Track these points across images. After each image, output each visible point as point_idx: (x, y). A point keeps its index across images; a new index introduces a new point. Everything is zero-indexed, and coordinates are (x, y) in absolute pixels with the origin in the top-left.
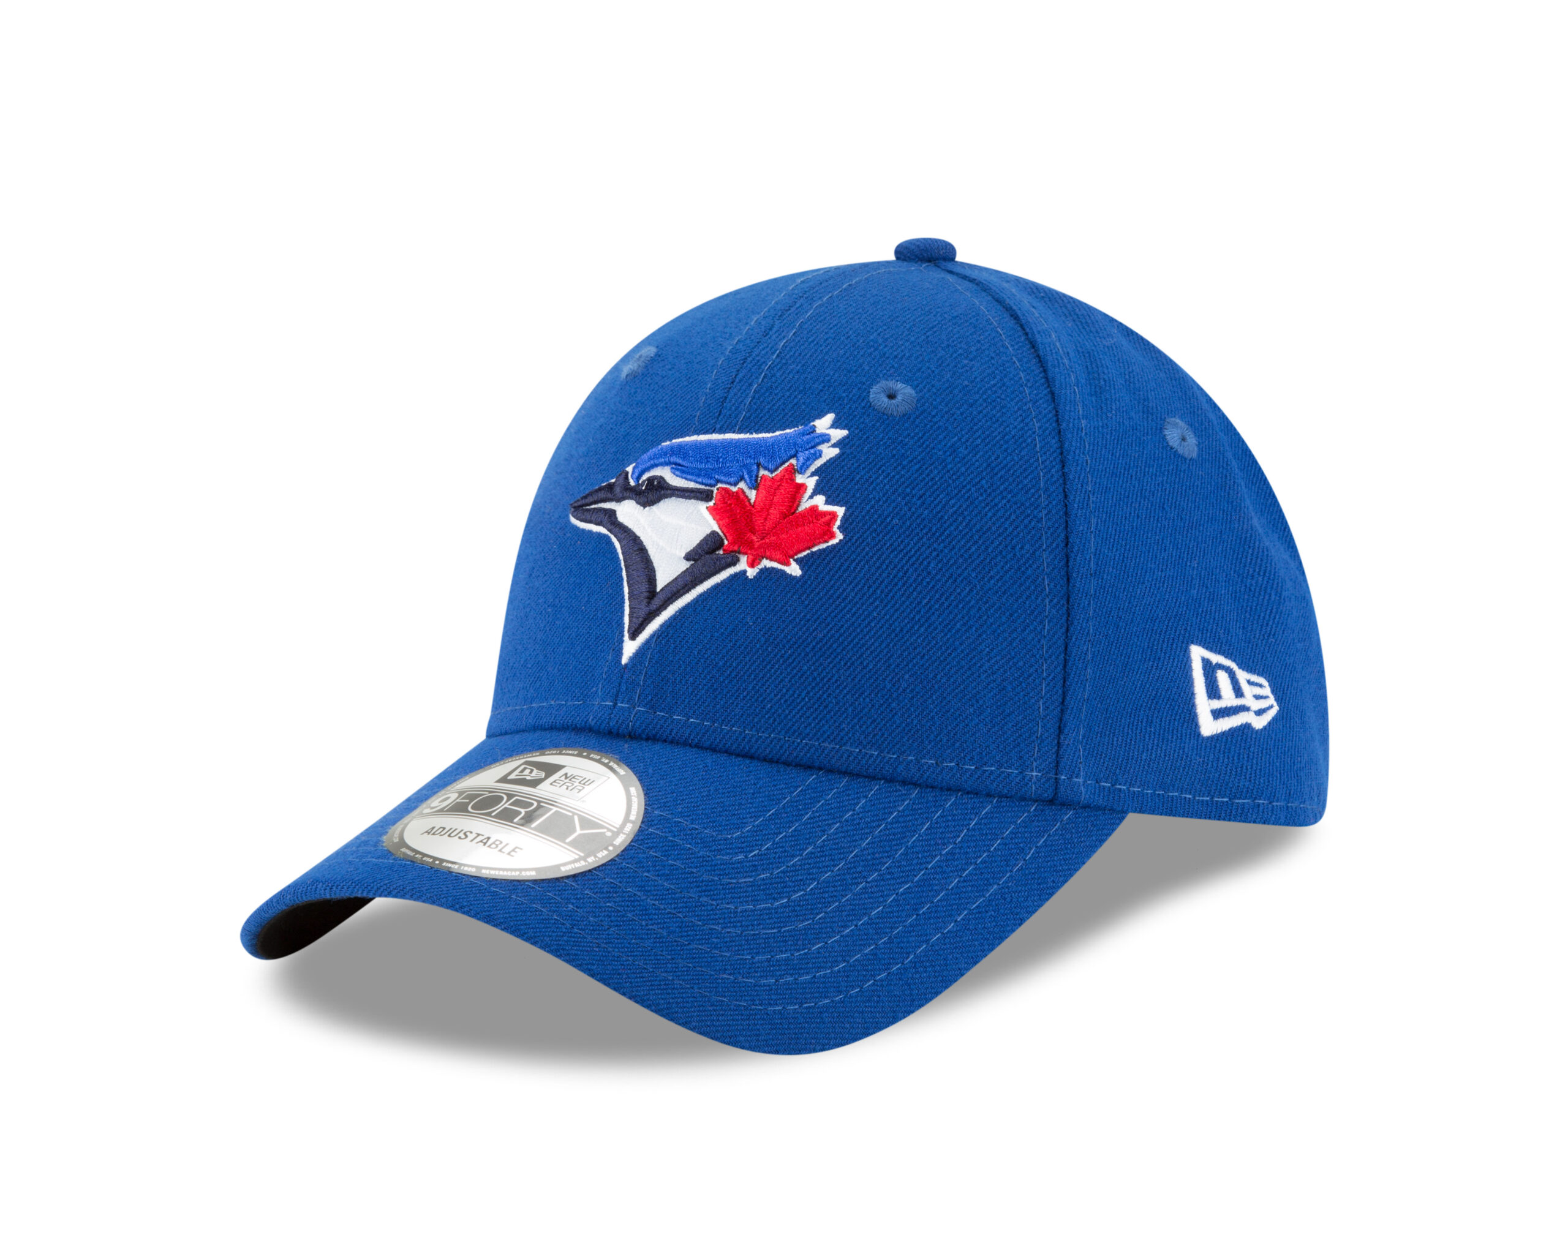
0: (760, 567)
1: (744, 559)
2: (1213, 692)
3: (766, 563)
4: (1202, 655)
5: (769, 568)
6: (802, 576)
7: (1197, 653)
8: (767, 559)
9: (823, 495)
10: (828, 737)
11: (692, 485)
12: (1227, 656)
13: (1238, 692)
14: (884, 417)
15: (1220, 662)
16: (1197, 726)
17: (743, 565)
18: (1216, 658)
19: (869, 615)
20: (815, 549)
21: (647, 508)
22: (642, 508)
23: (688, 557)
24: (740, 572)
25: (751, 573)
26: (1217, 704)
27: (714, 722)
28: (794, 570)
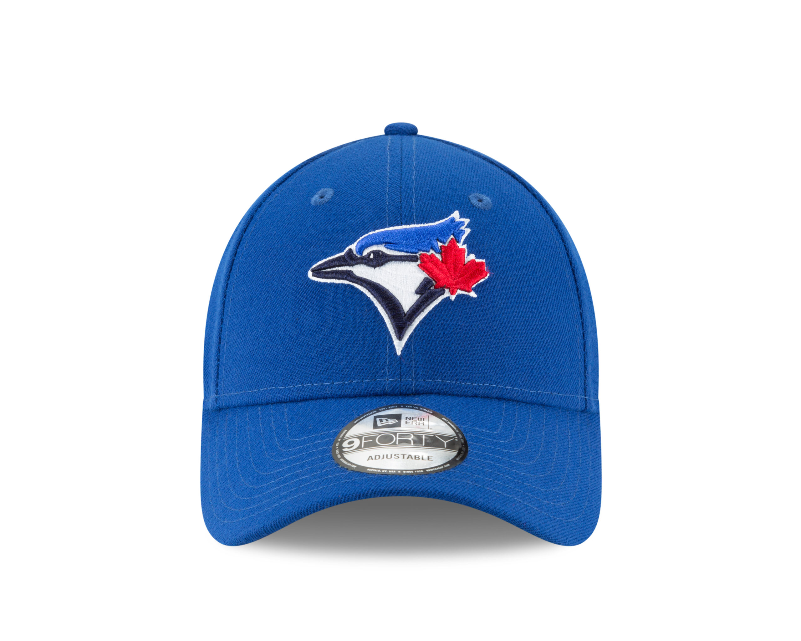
0: (456, 294)
1: (447, 291)
3: (459, 292)
5: (461, 295)
6: (478, 297)
8: (459, 290)
9: (473, 254)
10: (508, 383)
11: (403, 254)
14: (480, 210)
17: (447, 294)
19: (512, 314)
20: (479, 282)
21: (377, 268)
22: (373, 268)
23: (417, 292)
24: (447, 298)
25: (453, 298)
27: (457, 381)
28: (473, 294)
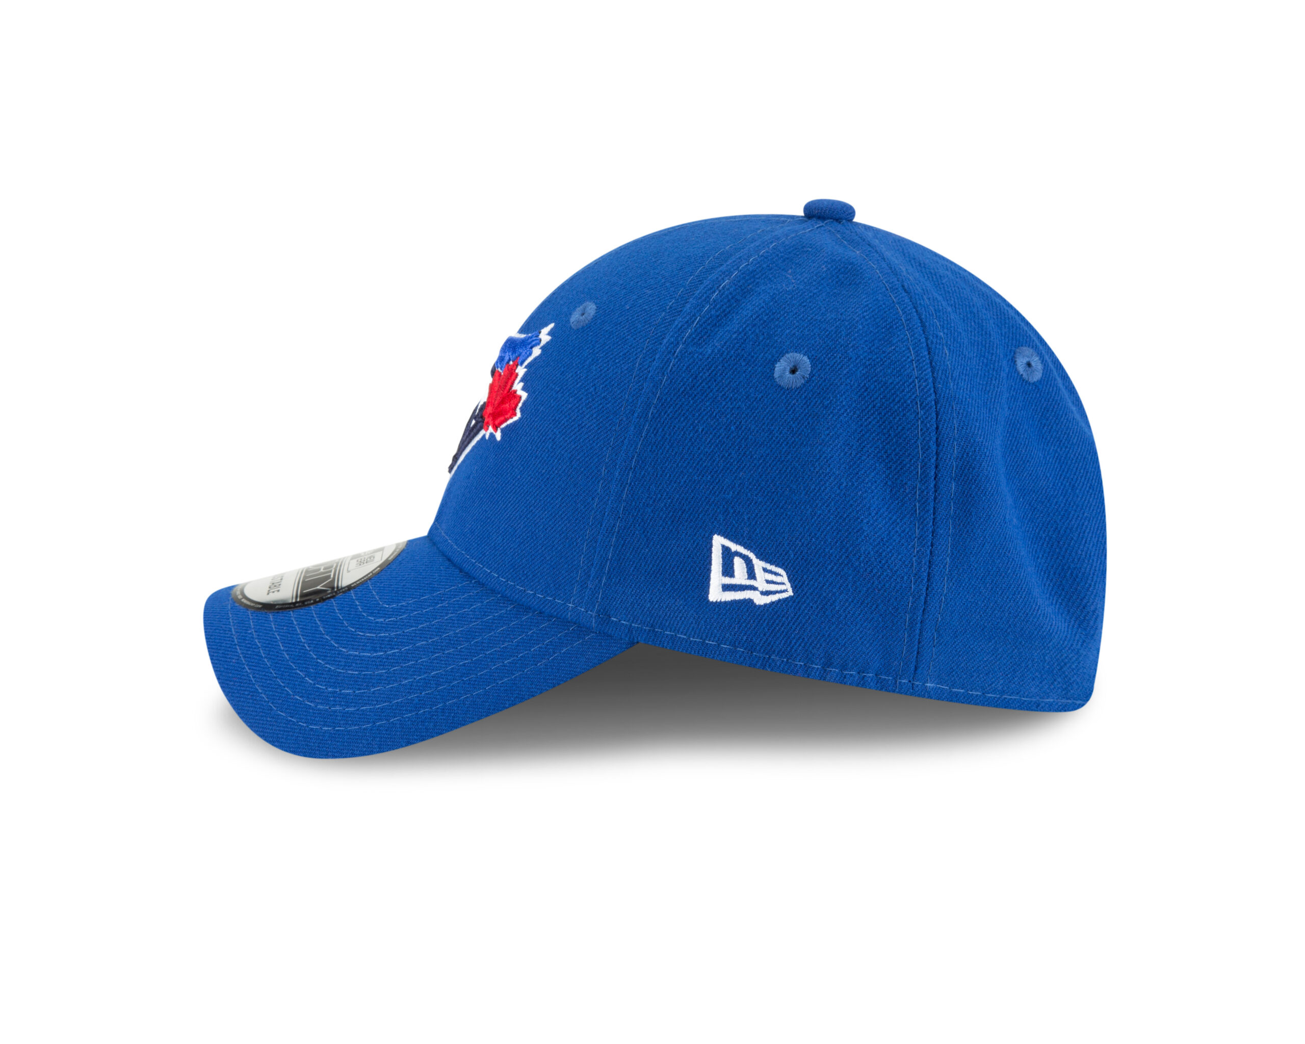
0: (489, 431)
2: (728, 570)
3: (491, 429)
4: (723, 544)
5: (491, 433)
6: (500, 442)
7: (718, 541)
8: (491, 426)
9: (523, 383)
12: (746, 547)
13: (751, 575)
15: (738, 551)
16: (707, 592)
18: (734, 547)
20: (508, 422)
25: (487, 435)
26: (728, 581)
